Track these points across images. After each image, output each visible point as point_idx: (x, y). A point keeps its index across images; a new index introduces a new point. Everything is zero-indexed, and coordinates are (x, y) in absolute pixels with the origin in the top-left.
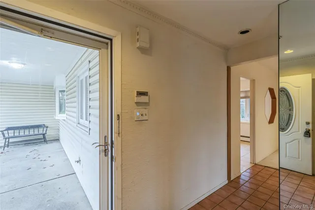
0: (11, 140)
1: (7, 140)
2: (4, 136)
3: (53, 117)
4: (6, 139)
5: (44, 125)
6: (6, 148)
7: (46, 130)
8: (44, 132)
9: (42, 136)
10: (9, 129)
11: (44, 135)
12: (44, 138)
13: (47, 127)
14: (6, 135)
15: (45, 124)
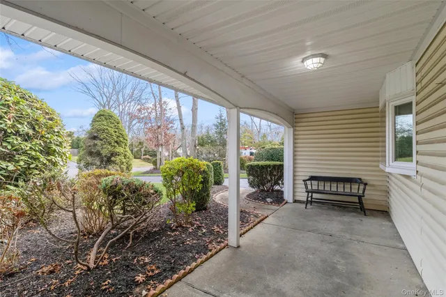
0: (315, 196)
1: (310, 194)
2: (306, 187)
3: (378, 166)
4: (308, 192)
5: (360, 179)
6: (309, 206)
7: (364, 189)
8: (361, 192)
9: (356, 199)
10: (312, 178)
11: (360, 197)
12: (360, 202)
13: (366, 184)
14: (309, 187)
15: (363, 178)
